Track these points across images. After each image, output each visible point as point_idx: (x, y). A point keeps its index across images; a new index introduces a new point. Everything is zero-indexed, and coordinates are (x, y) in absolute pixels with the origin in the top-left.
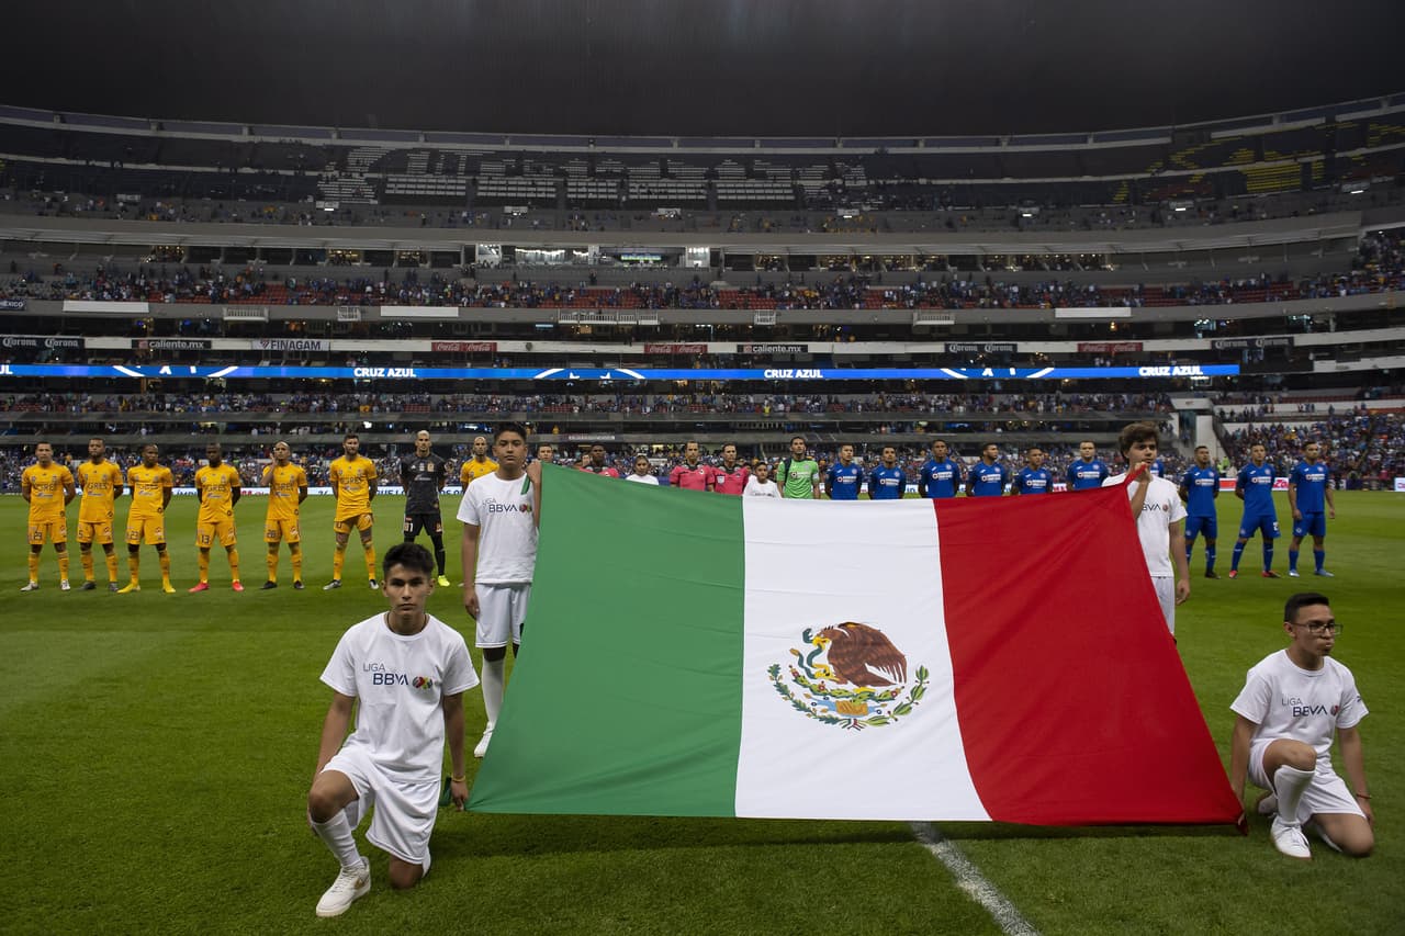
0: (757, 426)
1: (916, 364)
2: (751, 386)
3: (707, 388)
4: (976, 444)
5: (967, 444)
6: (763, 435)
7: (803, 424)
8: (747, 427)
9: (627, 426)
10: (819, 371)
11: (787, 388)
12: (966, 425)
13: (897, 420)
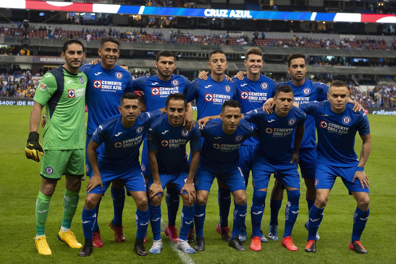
0: (197, 56)
1: (327, 9)
2: (193, 23)
3: (157, 23)
4: (371, 76)
5: (364, 76)
6: (201, 63)
7: (234, 55)
8: (189, 56)
9: (90, 52)
10: (248, 12)
11: (223, 25)
12: (365, 60)
13: (310, 54)
